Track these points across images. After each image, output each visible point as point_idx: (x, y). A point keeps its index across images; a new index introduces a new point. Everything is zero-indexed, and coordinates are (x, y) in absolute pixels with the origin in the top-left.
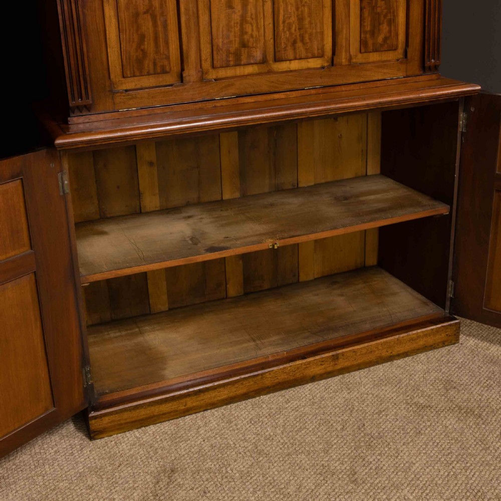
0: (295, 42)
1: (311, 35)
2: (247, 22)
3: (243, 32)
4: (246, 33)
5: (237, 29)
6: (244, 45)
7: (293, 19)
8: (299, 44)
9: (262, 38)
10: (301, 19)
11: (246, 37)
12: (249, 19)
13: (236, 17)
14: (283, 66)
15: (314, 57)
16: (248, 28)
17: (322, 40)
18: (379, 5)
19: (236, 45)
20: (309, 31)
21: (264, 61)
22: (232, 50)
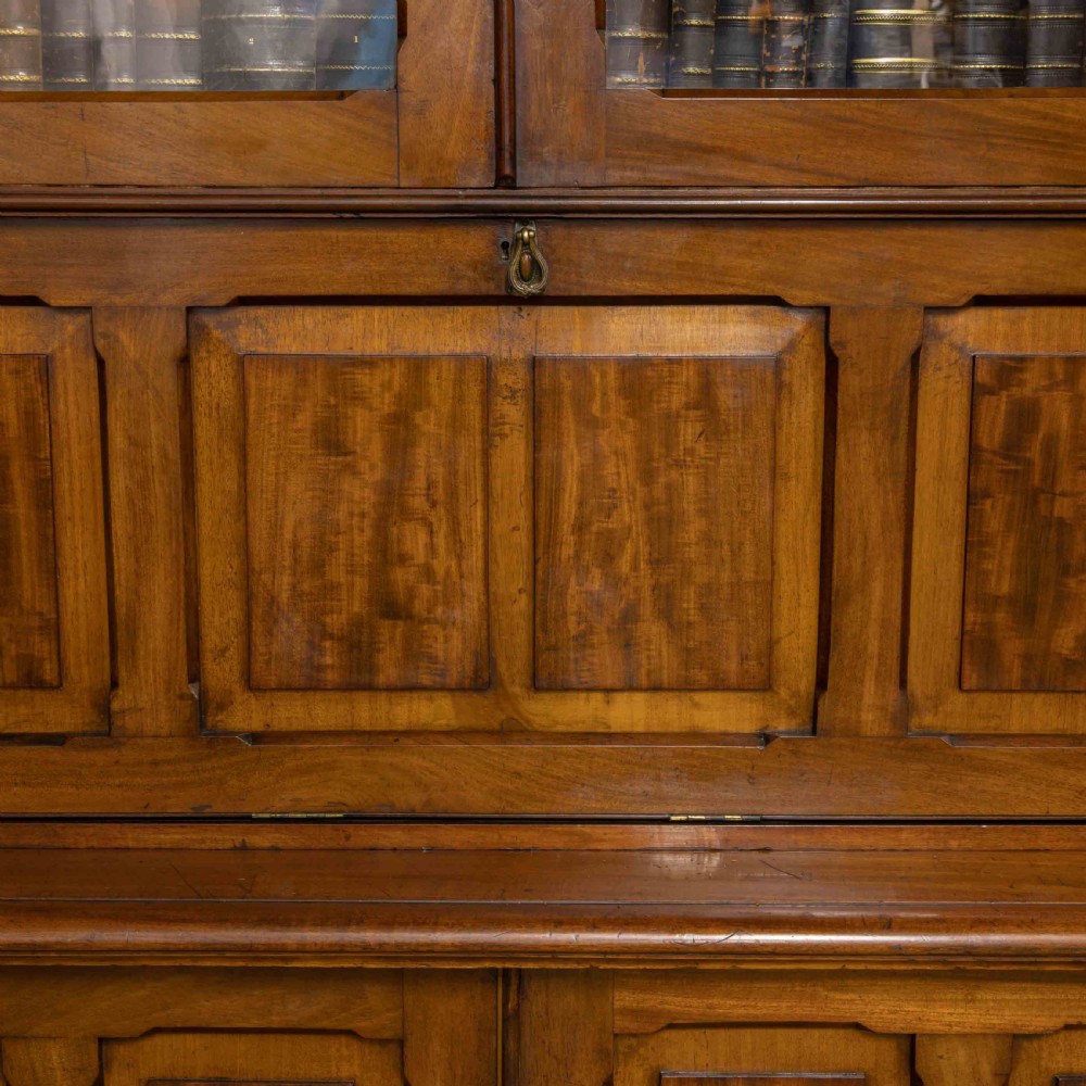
0: (630, 617)
1: (708, 589)
2: (406, 514)
3: (386, 554)
4: (403, 559)
5: (362, 538)
6: (391, 607)
7: (629, 515)
8: (651, 630)
9: (473, 588)
10: (662, 522)
11: (401, 576)
12: (418, 503)
13: (360, 492)
14: (576, 711)
15: (718, 685)
16: (414, 540)
17: (769, 614)
18: (1064, 483)
19: (353, 602)
20: (701, 574)
21: (482, 680)
22: (336, 621)
